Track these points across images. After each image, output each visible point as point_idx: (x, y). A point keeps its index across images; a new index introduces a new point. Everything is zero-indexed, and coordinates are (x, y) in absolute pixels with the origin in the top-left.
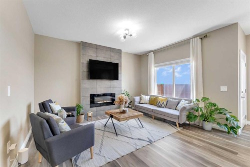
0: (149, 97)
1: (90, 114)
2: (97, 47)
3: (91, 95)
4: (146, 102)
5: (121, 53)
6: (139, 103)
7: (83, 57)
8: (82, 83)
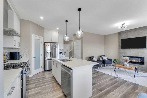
3: (124, 56)
7: (119, 39)
8: (119, 50)
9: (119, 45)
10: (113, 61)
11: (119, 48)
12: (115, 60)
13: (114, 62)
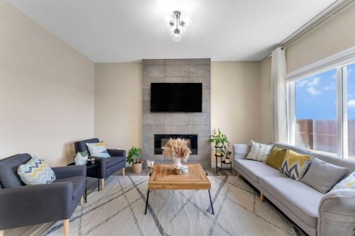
0: (269, 147)
1: (151, 163)
2: (165, 63)
3: (156, 135)
4: (260, 158)
5: (209, 65)
6: (245, 157)
7: (143, 82)
8: (143, 118)
9: (144, 101)
10: (127, 155)
11: (144, 112)
12: (133, 152)
13: (130, 160)
